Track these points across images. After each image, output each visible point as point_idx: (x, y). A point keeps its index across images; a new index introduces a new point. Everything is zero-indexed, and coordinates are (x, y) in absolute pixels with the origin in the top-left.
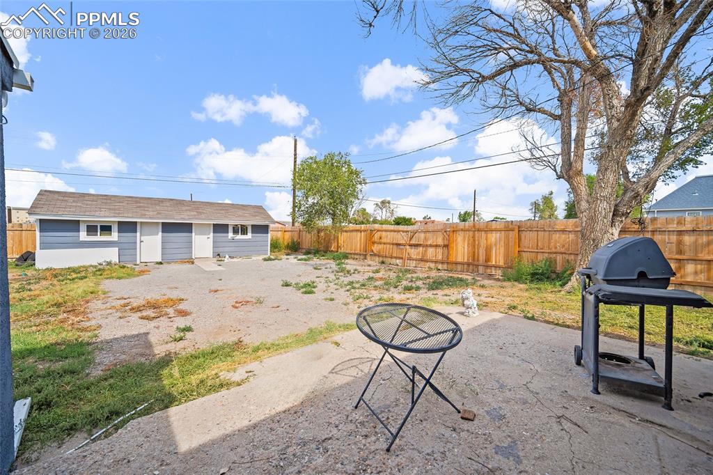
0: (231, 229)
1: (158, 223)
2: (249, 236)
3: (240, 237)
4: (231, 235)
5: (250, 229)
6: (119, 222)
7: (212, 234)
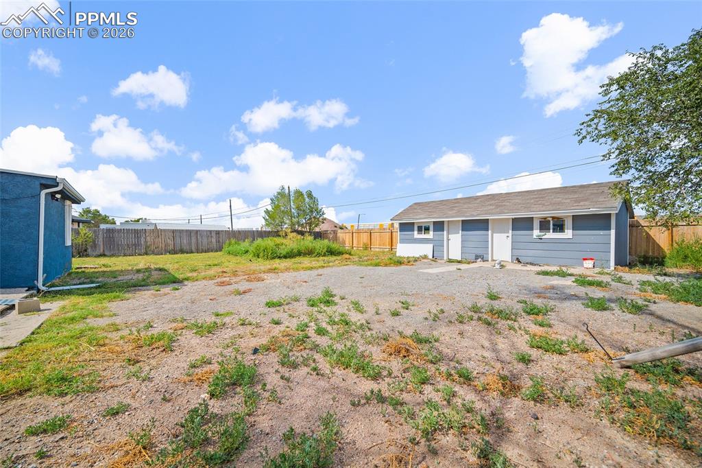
0: (536, 224)
1: (459, 221)
2: (568, 233)
3: (551, 235)
4: (536, 232)
5: (569, 223)
6: (434, 222)
7: (511, 231)
